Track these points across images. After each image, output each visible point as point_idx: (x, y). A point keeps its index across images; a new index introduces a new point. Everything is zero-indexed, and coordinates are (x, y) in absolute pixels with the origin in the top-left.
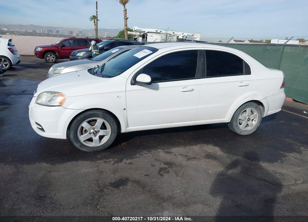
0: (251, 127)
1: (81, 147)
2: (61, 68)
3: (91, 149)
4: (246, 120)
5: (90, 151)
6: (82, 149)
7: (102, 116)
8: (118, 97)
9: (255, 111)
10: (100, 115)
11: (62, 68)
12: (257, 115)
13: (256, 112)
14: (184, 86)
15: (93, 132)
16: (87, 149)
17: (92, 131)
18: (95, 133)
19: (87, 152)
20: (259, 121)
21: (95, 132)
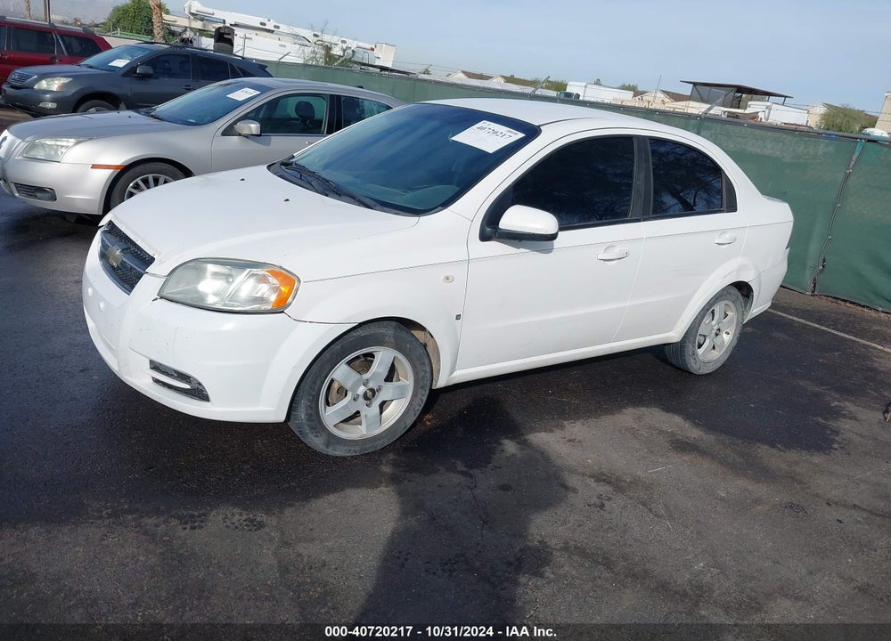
0: (719, 352)
1: (327, 447)
2: (59, 143)
3: (357, 448)
4: (713, 335)
5: (353, 454)
6: (331, 452)
7: (392, 340)
8: (447, 278)
9: (731, 308)
10: (387, 338)
11: (63, 142)
12: (736, 317)
13: (732, 311)
14: (608, 245)
15: (365, 394)
16: (346, 448)
17: (362, 390)
18: (369, 396)
19: (344, 458)
20: (737, 333)
21: (369, 394)
